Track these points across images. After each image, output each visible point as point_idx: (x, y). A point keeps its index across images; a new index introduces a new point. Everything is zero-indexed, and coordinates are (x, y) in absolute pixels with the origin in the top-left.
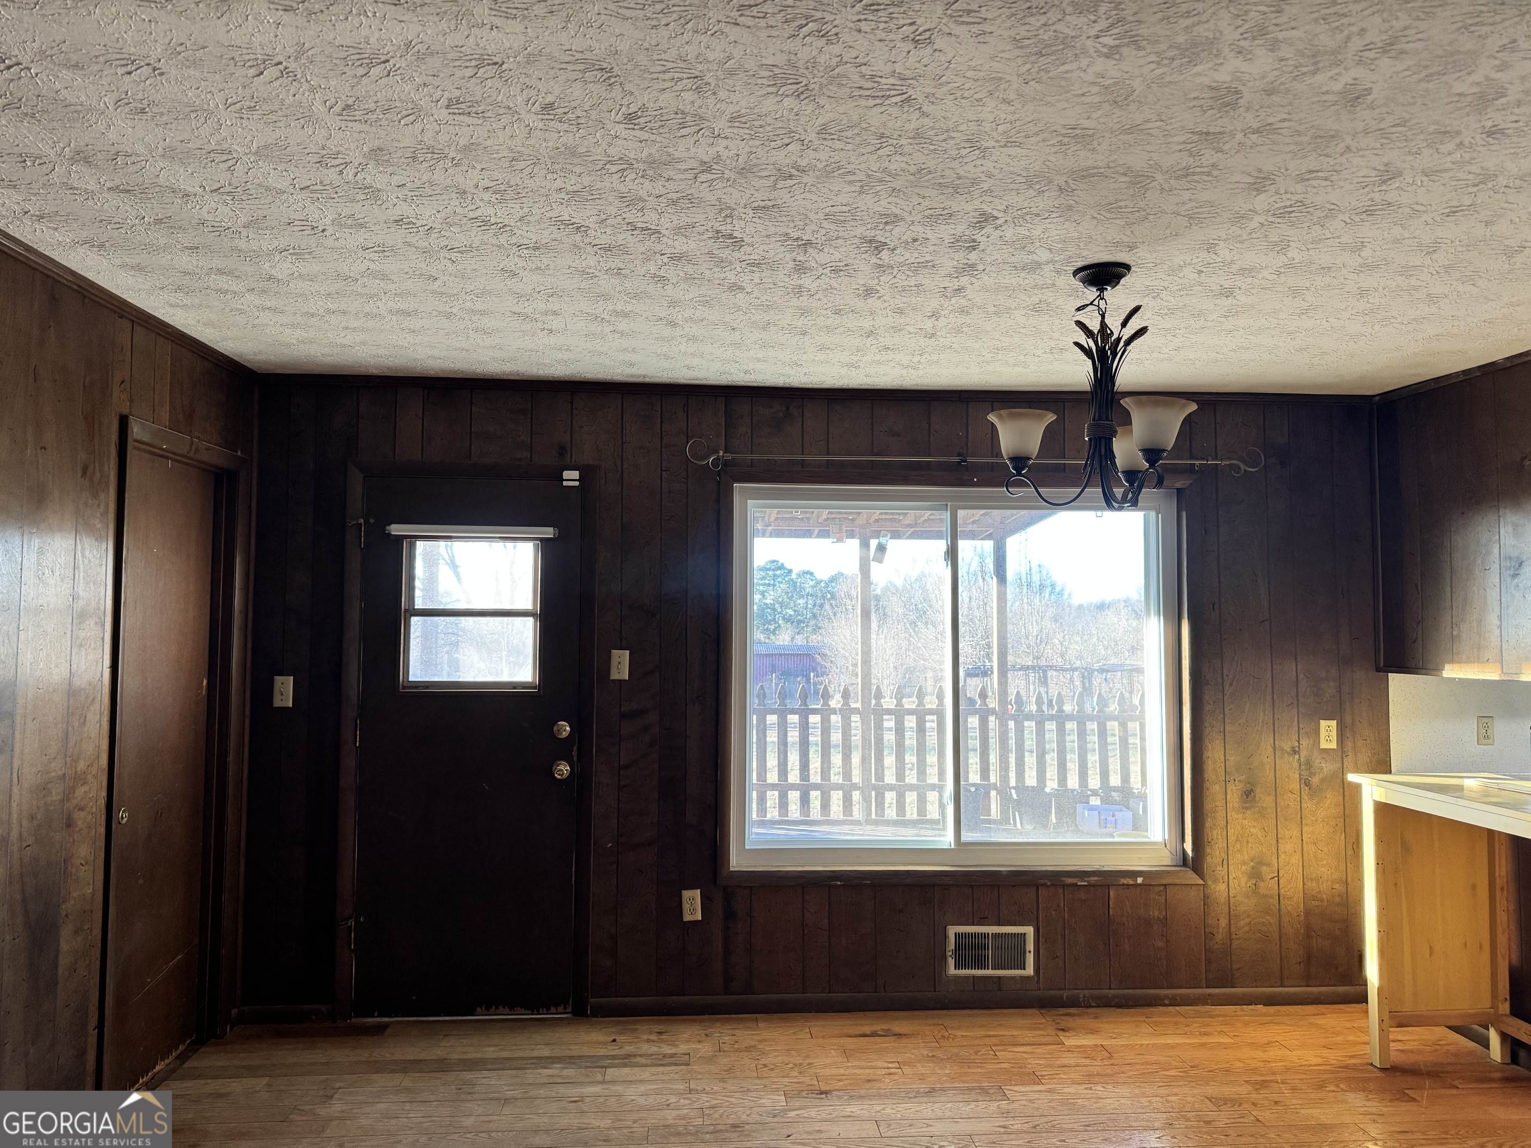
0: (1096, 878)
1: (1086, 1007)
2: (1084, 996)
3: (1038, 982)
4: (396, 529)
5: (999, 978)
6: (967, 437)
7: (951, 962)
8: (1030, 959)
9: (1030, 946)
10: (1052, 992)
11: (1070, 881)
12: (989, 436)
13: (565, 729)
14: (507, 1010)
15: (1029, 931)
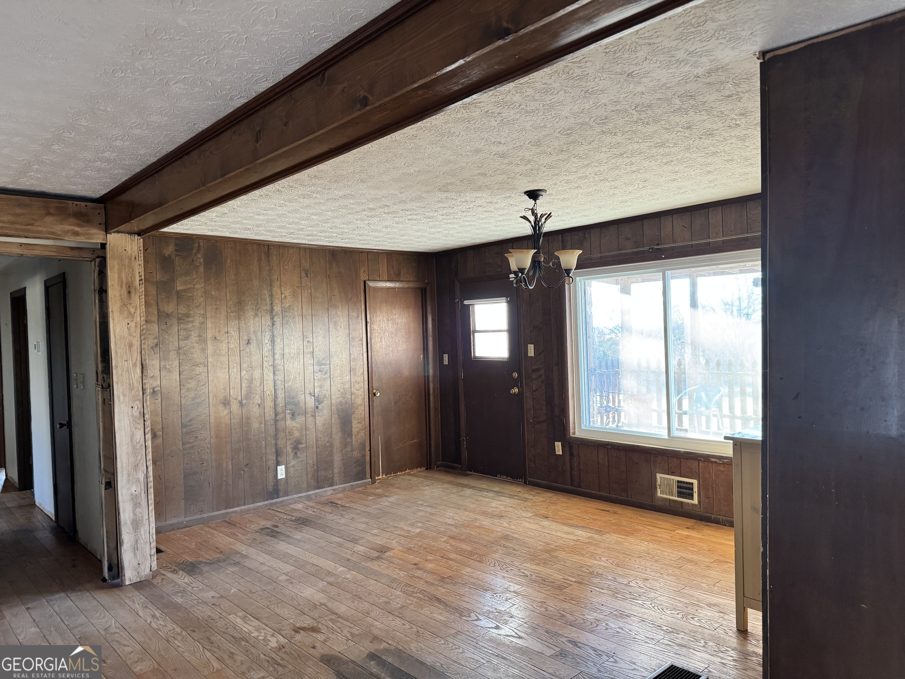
0: (727, 460)
1: (723, 525)
2: (723, 520)
3: (700, 508)
4: (466, 302)
5: (682, 502)
6: (660, 235)
7: (659, 491)
8: (696, 496)
9: (696, 489)
10: (706, 514)
11: (713, 460)
12: (671, 233)
13: (515, 375)
14: (505, 477)
15: (695, 482)
